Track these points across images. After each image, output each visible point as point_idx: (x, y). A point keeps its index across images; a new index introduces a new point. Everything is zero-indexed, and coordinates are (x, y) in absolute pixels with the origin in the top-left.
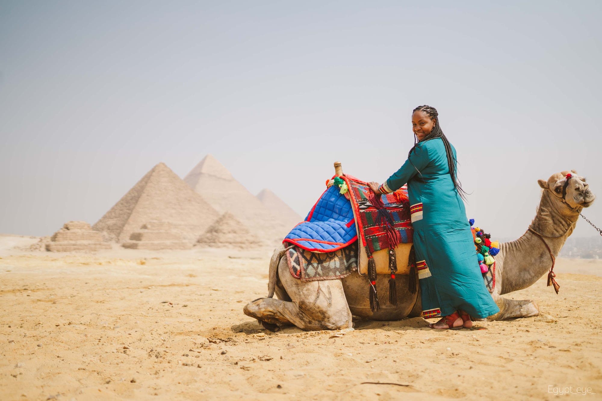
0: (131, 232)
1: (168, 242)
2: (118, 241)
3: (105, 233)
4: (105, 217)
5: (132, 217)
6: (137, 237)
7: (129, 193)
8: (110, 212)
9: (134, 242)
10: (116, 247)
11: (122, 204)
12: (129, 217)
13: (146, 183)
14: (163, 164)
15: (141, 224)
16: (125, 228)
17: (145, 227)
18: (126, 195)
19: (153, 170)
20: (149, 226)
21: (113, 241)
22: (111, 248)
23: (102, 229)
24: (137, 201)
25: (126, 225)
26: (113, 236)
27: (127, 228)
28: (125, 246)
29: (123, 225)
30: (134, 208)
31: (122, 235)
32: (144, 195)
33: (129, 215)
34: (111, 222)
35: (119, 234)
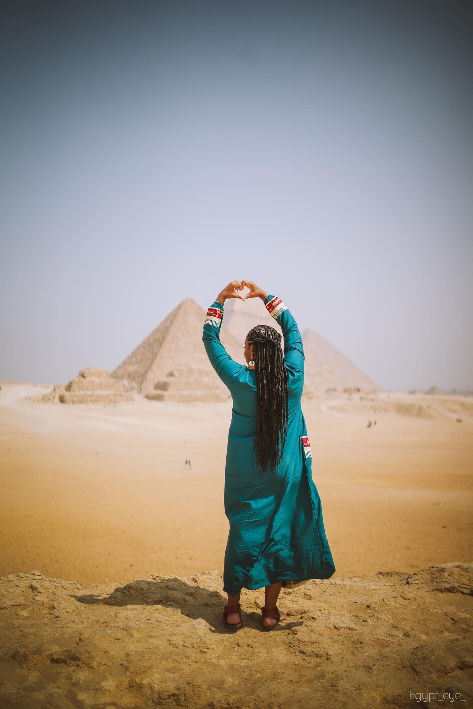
0: (156, 381)
1: (199, 393)
2: (140, 391)
3: (125, 382)
4: (124, 363)
5: (156, 362)
6: (162, 386)
7: (152, 334)
8: (130, 357)
9: (159, 392)
10: (139, 398)
11: (144, 348)
12: (152, 363)
13: (172, 322)
14: (191, 300)
15: (167, 372)
16: (148, 376)
17: (171, 374)
18: (149, 338)
19: (179, 308)
20: (176, 374)
21: (135, 391)
22: (133, 400)
23: (122, 377)
24: (161, 344)
25: (149, 373)
26: (134, 385)
27: (150, 375)
28: (149, 397)
29: (146, 372)
30: (158, 352)
31: (144, 384)
32: (169, 337)
33: (152, 361)
34: (131, 369)
35: (141, 383)
